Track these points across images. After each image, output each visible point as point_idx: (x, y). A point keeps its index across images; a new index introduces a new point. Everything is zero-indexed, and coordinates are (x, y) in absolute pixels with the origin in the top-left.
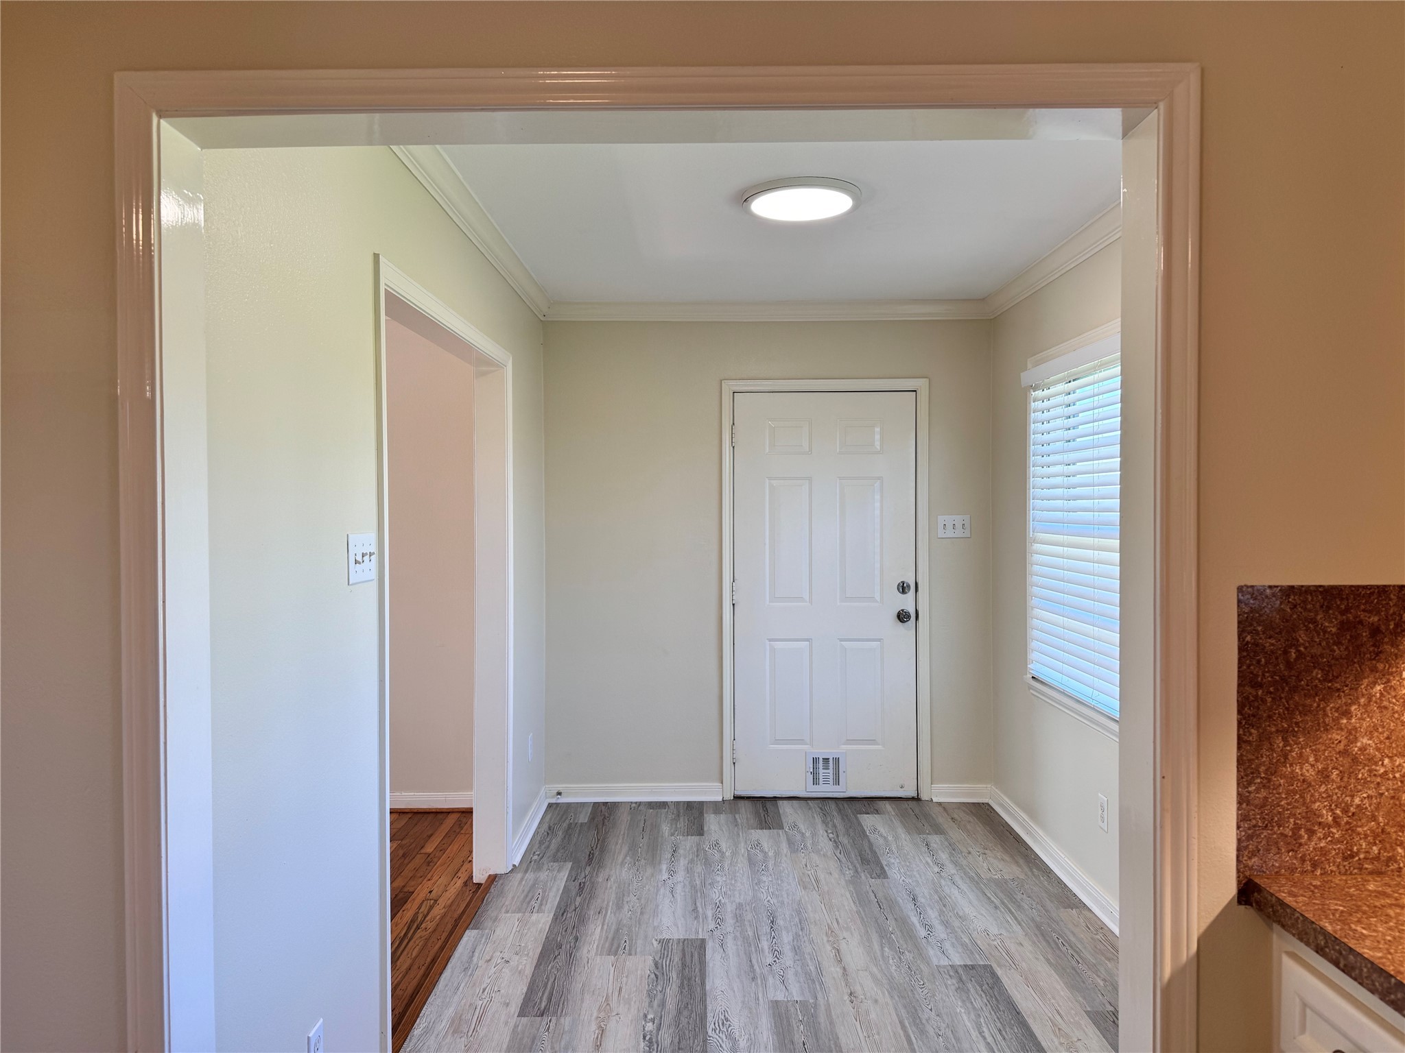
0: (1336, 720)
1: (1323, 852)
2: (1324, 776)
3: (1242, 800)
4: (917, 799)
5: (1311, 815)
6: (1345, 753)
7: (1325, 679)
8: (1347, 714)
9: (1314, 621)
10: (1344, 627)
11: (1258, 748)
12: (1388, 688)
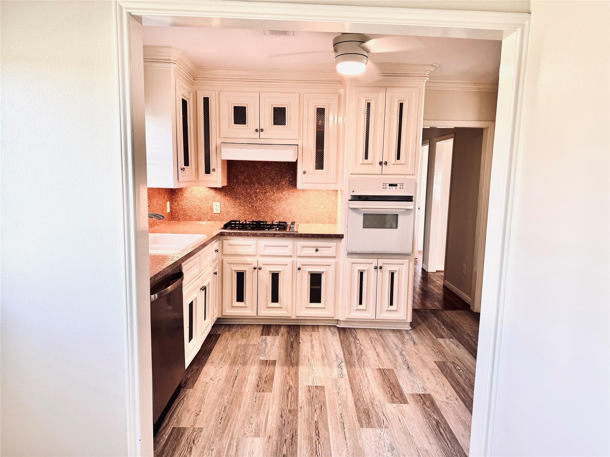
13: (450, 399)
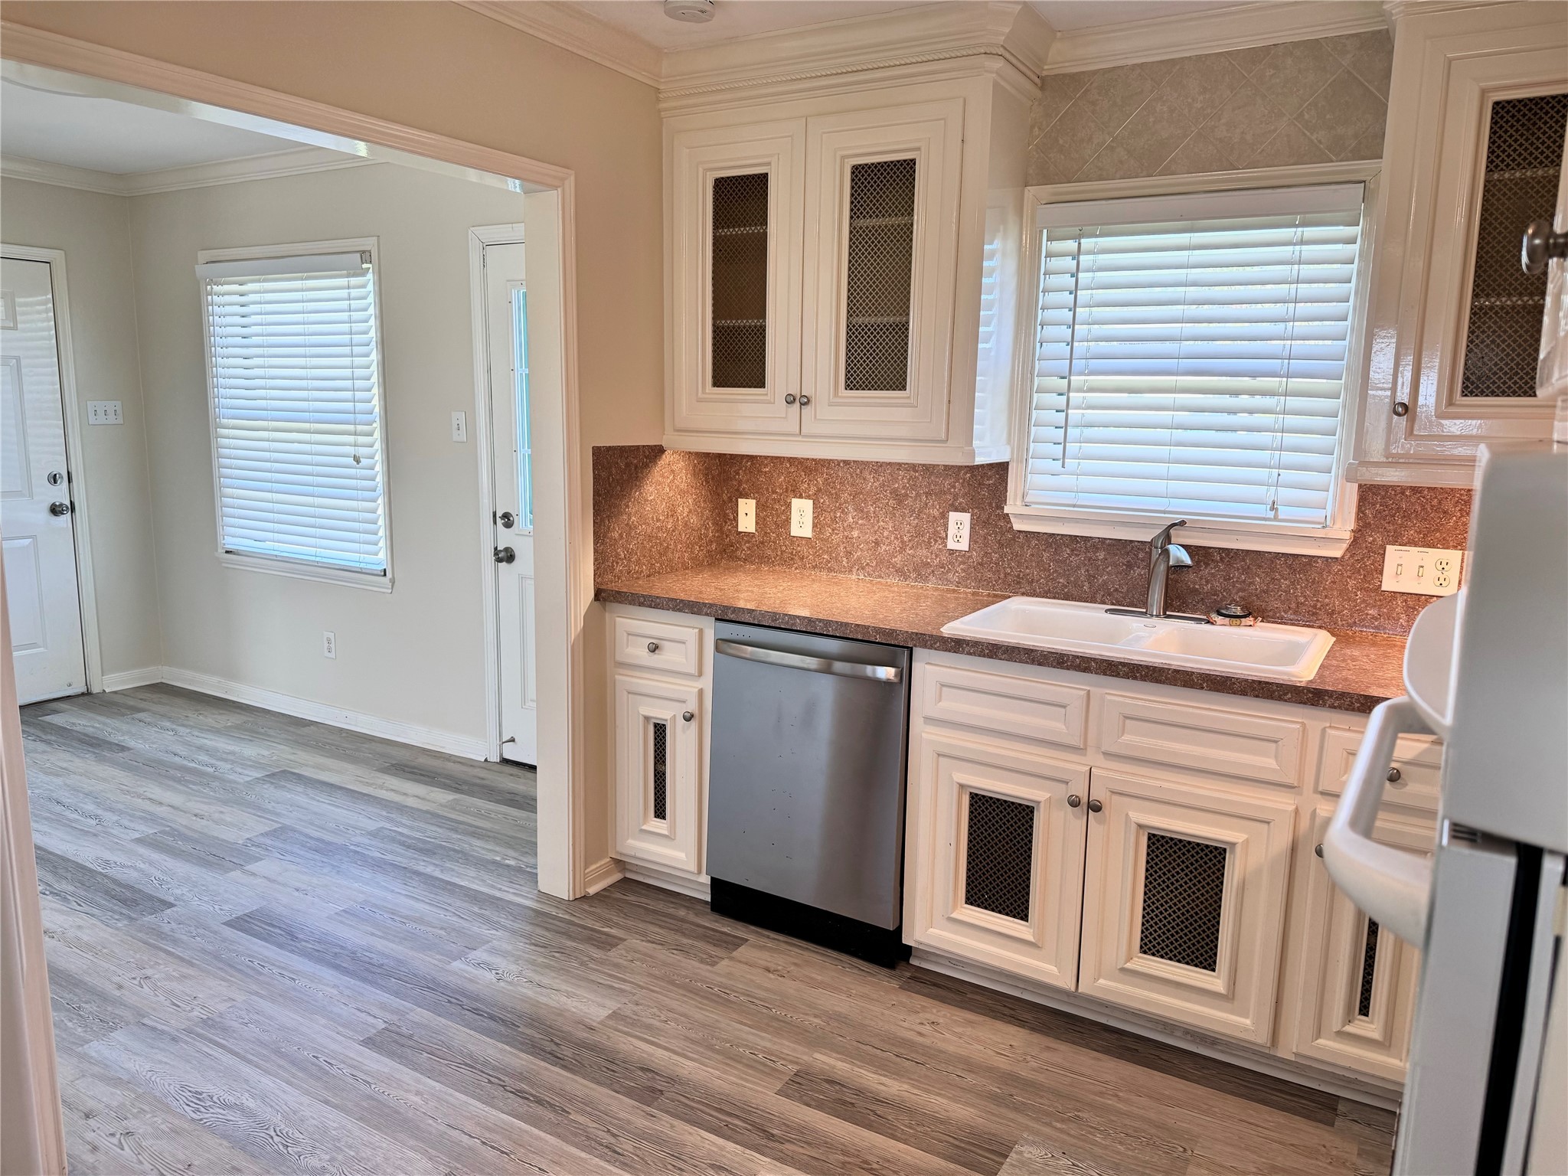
0: (625, 510)
1: (621, 571)
2: (621, 535)
3: (595, 551)
4: (88, 694)
5: (618, 554)
6: (627, 525)
7: (621, 491)
8: (628, 506)
9: (617, 463)
10: (628, 465)
11: (600, 525)
12: (641, 493)
13: (118, 1136)
